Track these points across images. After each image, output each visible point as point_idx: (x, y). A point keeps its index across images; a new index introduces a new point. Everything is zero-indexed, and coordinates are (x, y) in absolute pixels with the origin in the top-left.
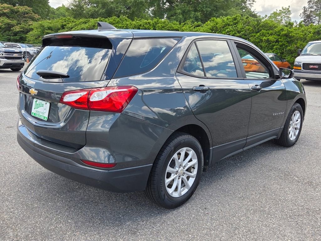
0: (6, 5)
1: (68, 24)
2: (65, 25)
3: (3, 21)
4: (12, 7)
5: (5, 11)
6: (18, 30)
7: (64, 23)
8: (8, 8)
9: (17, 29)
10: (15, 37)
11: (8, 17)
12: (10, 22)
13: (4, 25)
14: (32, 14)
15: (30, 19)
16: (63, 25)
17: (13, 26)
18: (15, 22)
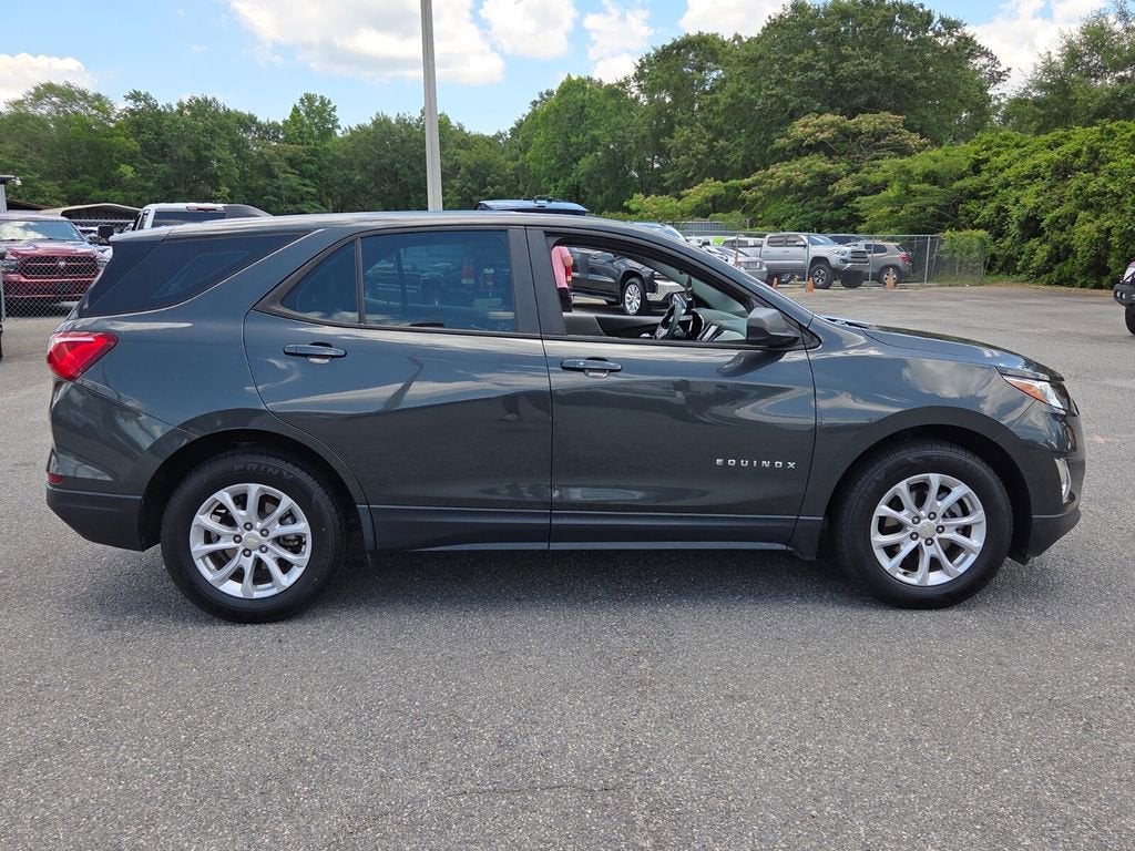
0: (828, 118)
1: (998, 154)
2: (987, 160)
3: (809, 167)
4: (843, 121)
5: (823, 136)
6: (846, 190)
7: (984, 155)
8: (832, 125)
9: (844, 187)
10: (836, 213)
11: (830, 153)
12: (830, 169)
13: (811, 178)
14: (901, 134)
15: (892, 150)
16: (978, 160)
17: (836, 179)
18: (842, 167)
